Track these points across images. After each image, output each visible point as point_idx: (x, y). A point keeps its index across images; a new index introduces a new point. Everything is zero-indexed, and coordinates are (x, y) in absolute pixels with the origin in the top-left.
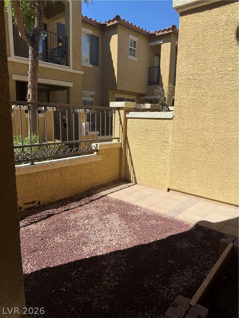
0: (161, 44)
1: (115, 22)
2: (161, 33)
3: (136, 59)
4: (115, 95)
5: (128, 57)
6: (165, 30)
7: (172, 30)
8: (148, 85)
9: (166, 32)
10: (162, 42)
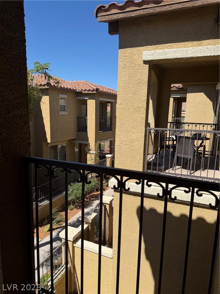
0: (87, 99)
1: (46, 87)
2: (86, 92)
3: (66, 113)
4: (48, 145)
5: (59, 113)
6: (90, 90)
7: (96, 91)
8: (78, 131)
9: (90, 92)
10: (88, 99)
